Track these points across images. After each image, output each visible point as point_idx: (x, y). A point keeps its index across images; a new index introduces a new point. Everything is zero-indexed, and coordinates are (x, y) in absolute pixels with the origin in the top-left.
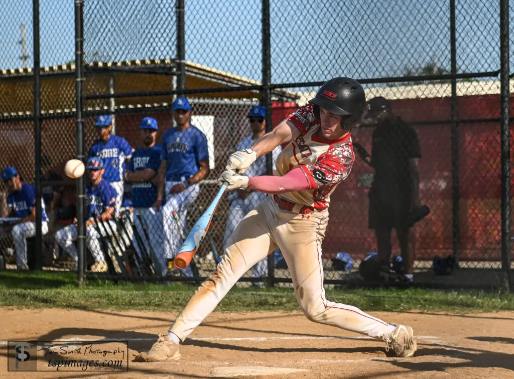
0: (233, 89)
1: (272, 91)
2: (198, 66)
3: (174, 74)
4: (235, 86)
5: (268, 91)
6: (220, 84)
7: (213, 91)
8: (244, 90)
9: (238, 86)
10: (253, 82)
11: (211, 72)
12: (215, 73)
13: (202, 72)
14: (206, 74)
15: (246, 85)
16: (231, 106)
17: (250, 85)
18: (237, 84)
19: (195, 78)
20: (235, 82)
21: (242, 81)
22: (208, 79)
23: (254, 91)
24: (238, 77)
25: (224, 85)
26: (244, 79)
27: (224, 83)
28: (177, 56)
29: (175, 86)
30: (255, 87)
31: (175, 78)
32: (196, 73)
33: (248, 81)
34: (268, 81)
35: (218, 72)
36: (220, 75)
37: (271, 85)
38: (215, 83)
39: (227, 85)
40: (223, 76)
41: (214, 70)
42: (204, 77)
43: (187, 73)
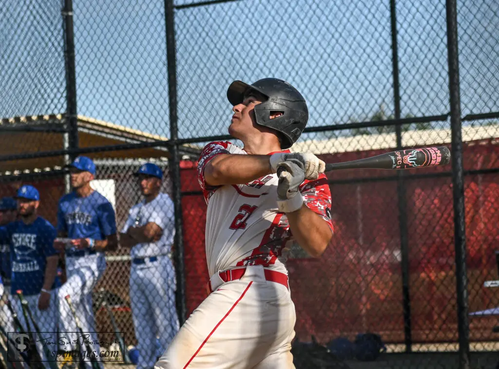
0: (133, 146)
1: (180, 147)
2: (92, 120)
3: (64, 132)
4: (135, 142)
5: (175, 147)
6: (118, 141)
7: (110, 149)
8: (146, 148)
9: (138, 143)
10: (157, 137)
11: (106, 127)
12: (111, 129)
13: (96, 128)
14: (101, 129)
15: (149, 141)
16: (124, 167)
17: (153, 141)
18: (138, 140)
19: (88, 135)
20: (136, 137)
21: (144, 137)
22: (104, 135)
23: (158, 148)
24: (139, 132)
25: (122, 142)
26: (146, 134)
27: (123, 139)
28: (67, 109)
29: (67, 145)
30: (159, 143)
31: (66, 135)
32: (90, 129)
33: (151, 136)
34: (175, 136)
35: (115, 126)
36: (117, 130)
37: (179, 140)
38: (112, 140)
39: (126, 142)
40: (121, 131)
41: (110, 125)
42: (99, 134)
43: (80, 129)
